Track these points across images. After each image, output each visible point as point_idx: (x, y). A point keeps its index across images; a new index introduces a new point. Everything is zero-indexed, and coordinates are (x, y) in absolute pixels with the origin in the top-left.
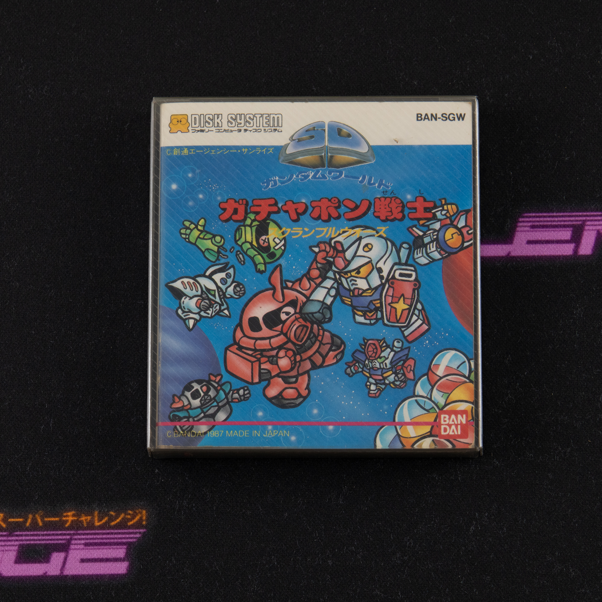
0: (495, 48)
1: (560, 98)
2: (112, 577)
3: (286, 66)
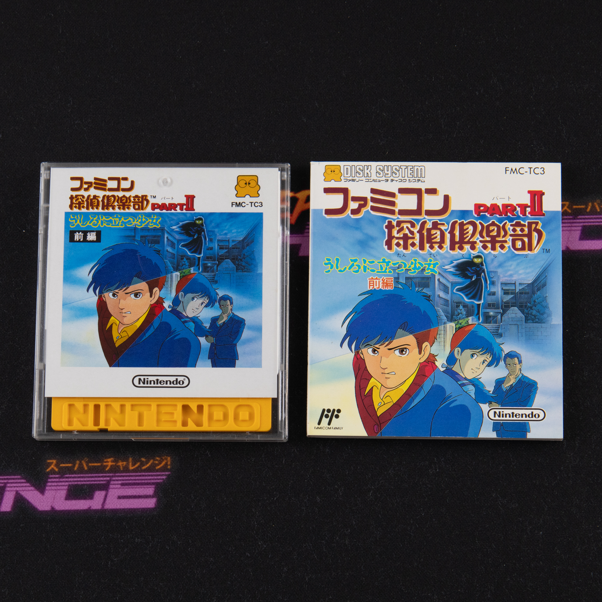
0: (449, 86)
1: (501, 126)
2: (144, 510)
3: (281, 101)
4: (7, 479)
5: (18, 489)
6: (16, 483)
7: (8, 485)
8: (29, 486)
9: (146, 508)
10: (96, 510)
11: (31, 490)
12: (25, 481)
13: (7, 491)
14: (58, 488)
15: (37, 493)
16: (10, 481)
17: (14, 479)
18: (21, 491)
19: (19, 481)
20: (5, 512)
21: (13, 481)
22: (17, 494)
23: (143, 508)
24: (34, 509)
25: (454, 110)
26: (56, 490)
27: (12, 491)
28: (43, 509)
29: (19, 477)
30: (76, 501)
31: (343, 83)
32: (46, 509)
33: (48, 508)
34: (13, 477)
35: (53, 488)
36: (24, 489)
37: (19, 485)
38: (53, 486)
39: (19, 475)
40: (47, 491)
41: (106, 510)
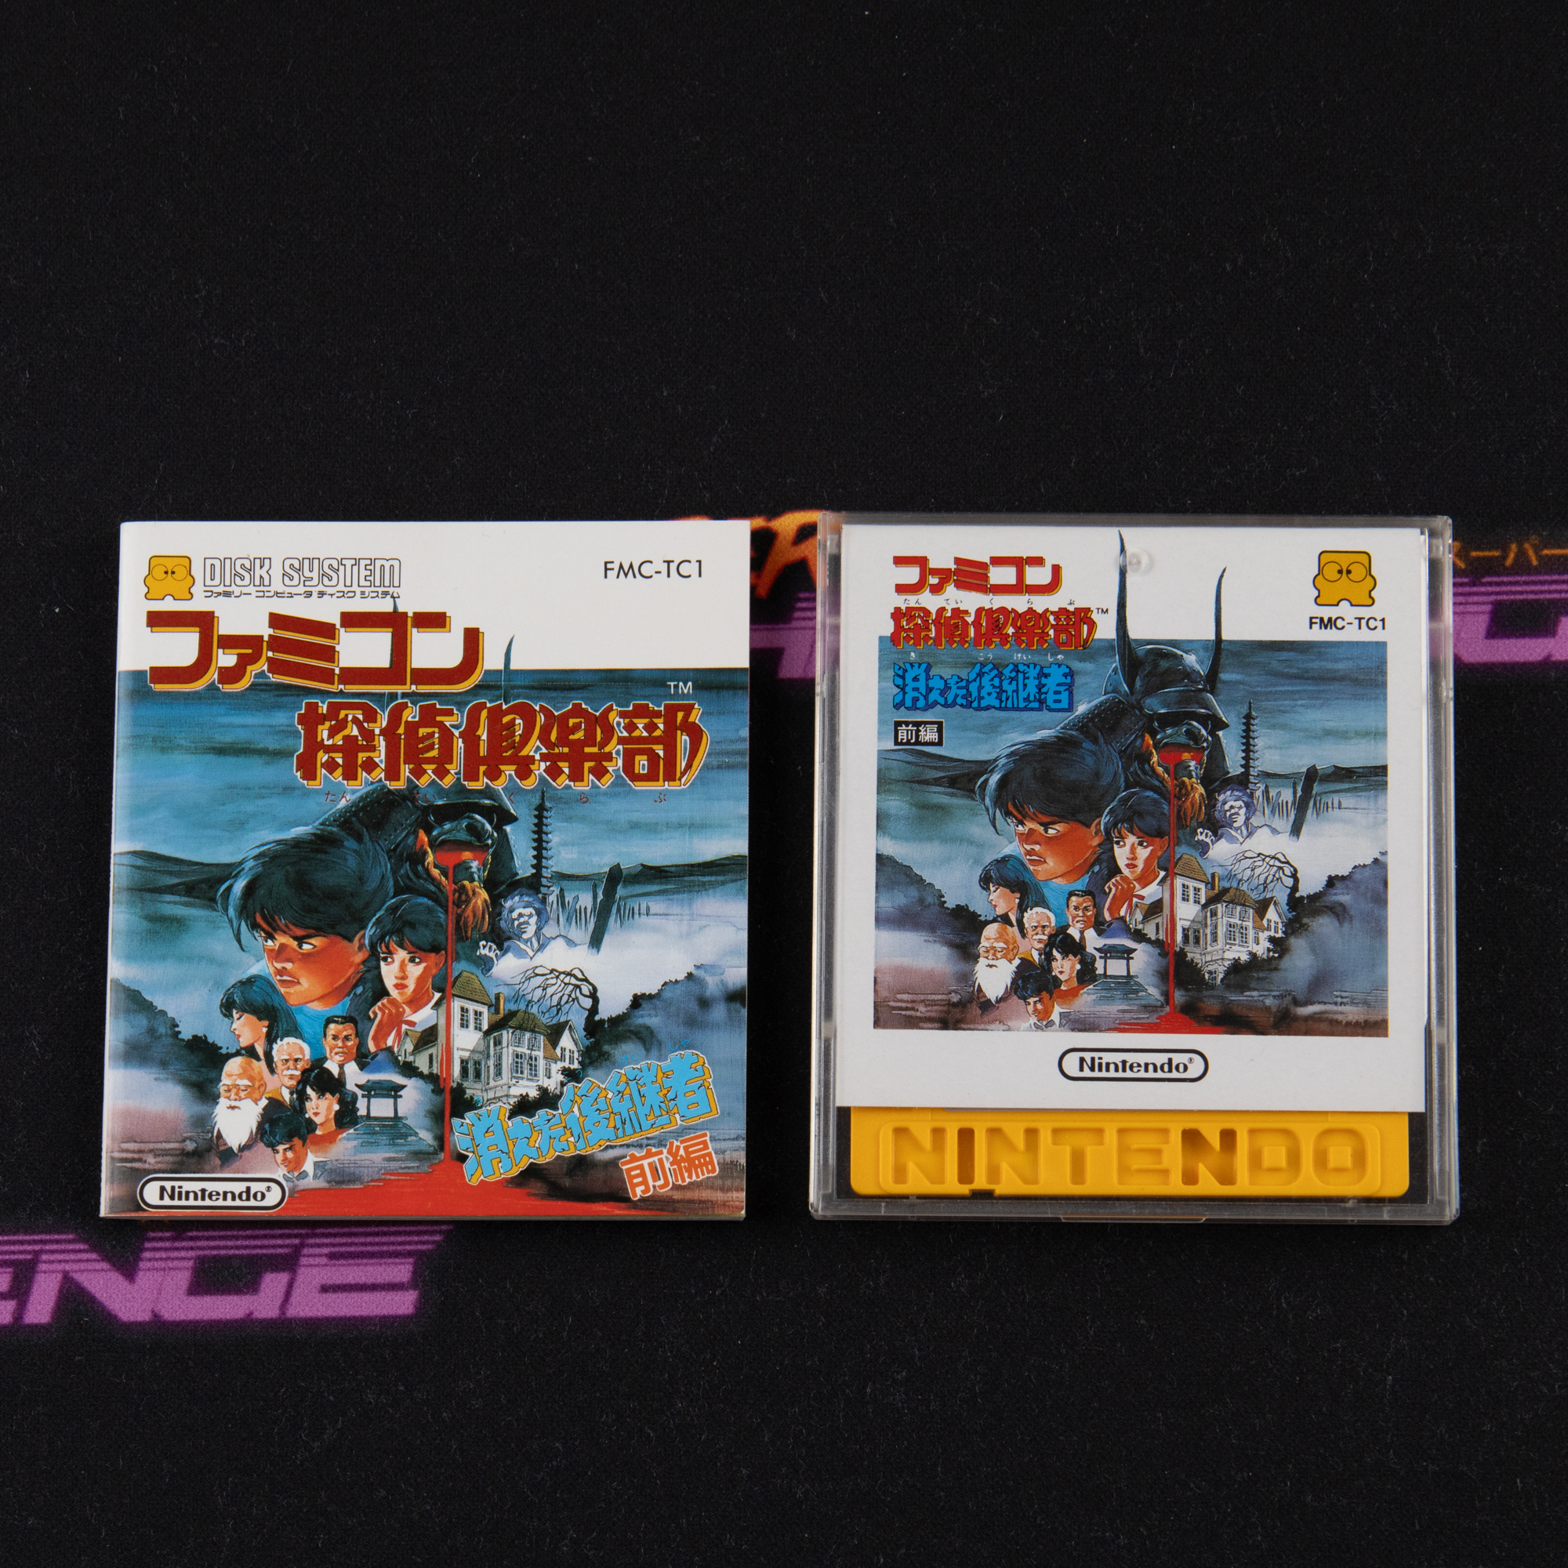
4: (41, 1242)
5: (67, 1267)
6: (63, 1252)
7: (44, 1257)
8: (95, 1260)
9: (392, 1316)
10: (264, 1320)
11: (102, 1270)
12: (86, 1247)
13: (42, 1272)
14: (170, 1264)
15: (116, 1278)
16: (47, 1247)
17: (58, 1242)
18: (76, 1272)
19: (71, 1247)
20: (36, 1325)
21: (55, 1247)
22: (67, 1277)
23: (384, 1317)
24: (109, 1317)
25: (1169, 310)
26: (164, 1269)
27: (53, 1272)
28: (132, 1319)
29: (71, 1237)
30: (214, 1298)
31: (890, 242)
32: (139, 1319)
33: (144, 1316)
34: (56, 1237)
35: (156, 1264)
36: (82, 1266)
37: (72, 1257)
38: (156, 1260)
39: (72, 1233)
40: (141, 1274)
41: (290, 1320)
